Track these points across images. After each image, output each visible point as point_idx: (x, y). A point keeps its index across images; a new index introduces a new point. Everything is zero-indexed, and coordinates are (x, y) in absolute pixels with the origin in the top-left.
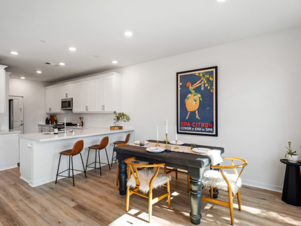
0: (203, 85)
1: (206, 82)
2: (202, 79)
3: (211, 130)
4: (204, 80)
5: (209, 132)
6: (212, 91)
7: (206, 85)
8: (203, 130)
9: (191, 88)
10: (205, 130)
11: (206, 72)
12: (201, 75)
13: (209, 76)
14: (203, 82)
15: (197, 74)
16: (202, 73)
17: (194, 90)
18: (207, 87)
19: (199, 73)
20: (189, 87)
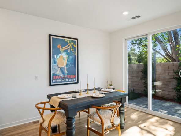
0: (69, 49)
1: (71, 47)
2: (69, 44)
3: (75, 79)
4: (70, 45)
5: (74, 81)
6: (75, 54)
7: (72, 49)
8: (70, 80)
9: (61, 50)
10: (71, 80)
11: (72, 41)
12: (69, 42)
13: (74, 44)
14: (69, 47)
15: (66, 40)
16: (69, 41)
17: (63, 51)
18: (72, 51)
19: (67, 40)
20: (59, 48)
